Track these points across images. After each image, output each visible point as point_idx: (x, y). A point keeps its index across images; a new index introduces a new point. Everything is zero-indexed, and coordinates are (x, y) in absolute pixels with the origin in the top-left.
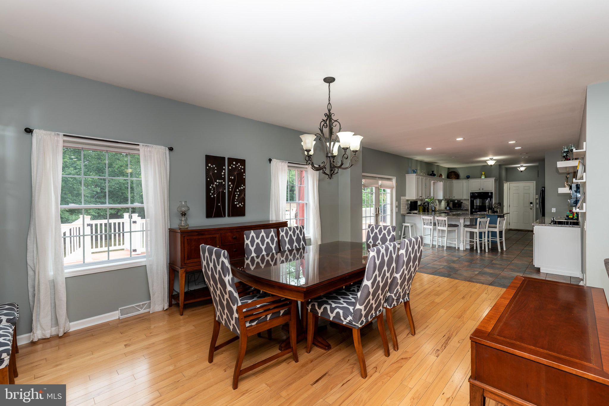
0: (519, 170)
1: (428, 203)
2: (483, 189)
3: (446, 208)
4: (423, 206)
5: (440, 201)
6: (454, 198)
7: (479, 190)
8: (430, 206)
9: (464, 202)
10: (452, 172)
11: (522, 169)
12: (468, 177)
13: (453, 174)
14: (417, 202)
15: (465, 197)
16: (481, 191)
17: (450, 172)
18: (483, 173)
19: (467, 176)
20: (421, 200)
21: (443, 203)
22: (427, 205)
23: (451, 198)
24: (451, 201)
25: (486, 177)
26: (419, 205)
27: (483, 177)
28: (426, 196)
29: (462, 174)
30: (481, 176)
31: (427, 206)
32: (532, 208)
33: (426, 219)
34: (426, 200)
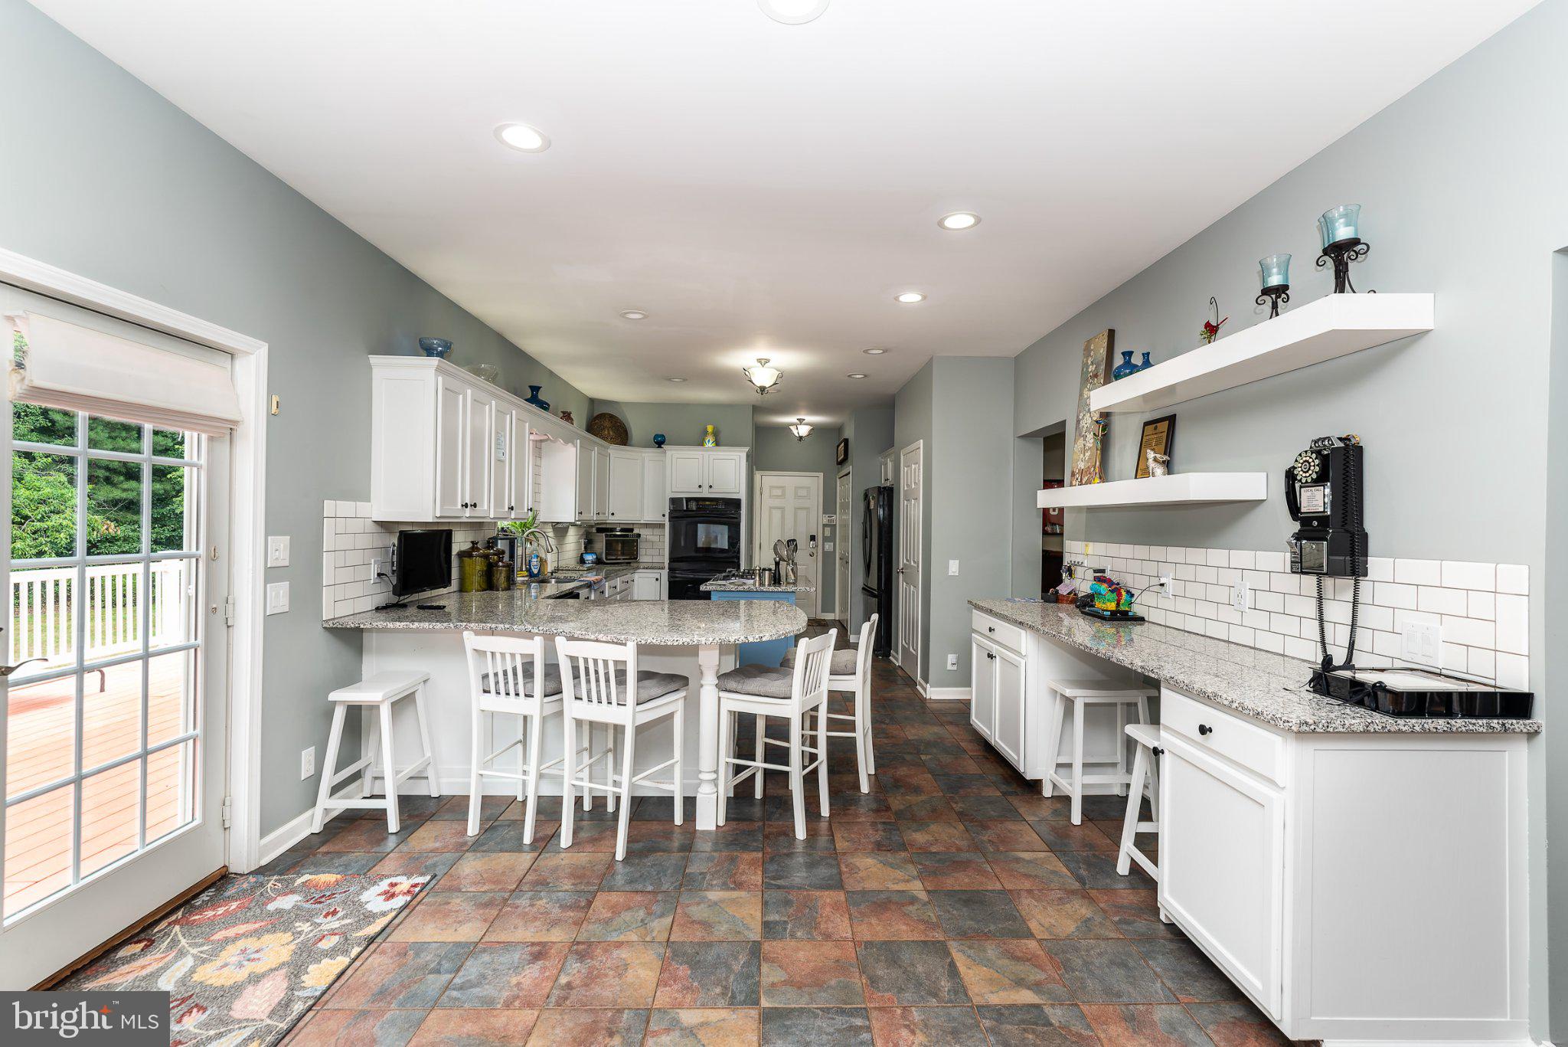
0: (795, 432)
1: (512, 543)
2: (711, 487)
3: (582, 561)
4: (486, 557)
5: (560, 529)
6: (611, 520)
7: (700, 490)
8: (519, 551)
9: (644, 532)
10: (602, 416)
11: (804, 430)
12: (660, 442)
13: (607, 424)
14: (449, 533)
15: (649, 517)
16: (706, 493)
17: (595, 415)
18: (710, 428)
19: (656, 436)
20: (477, 526)
21: (572, 538)
22: (503, 552)
23: (601, 517)
24: (600, 530)
25: (717, 443)
26: (462, 555)
27: (709, 443)
28: (499, 502)
29: (637, 427)
30: (704, 440)
31: (506, 558)
32: (814, 551)
33: (493, 654)
34: (501, 524)
